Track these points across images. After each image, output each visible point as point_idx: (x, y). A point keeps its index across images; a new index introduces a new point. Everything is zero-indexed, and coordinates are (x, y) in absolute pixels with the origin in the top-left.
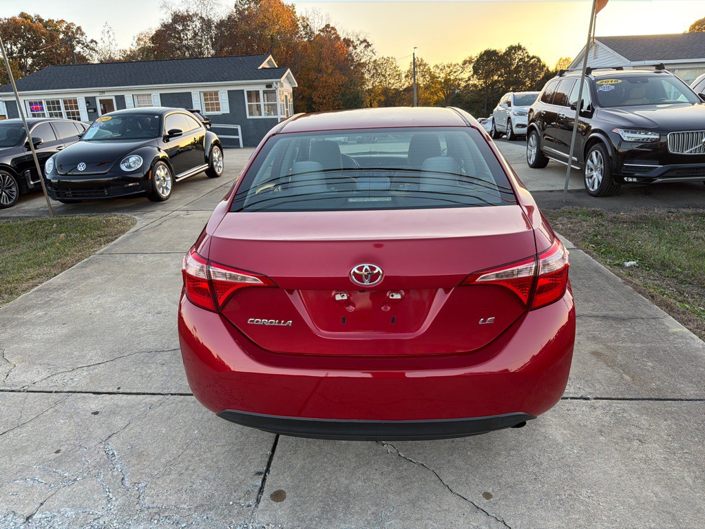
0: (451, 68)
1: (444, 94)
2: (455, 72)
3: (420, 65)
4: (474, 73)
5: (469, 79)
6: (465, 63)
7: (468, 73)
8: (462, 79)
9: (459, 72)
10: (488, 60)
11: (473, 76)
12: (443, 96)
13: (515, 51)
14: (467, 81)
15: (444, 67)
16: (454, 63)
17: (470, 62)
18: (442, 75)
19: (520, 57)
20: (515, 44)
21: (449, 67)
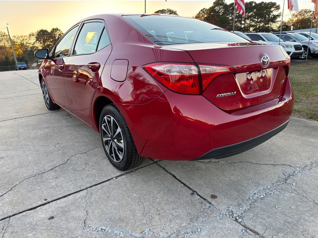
0: (23, 38)
1: (22, 50)
2: (26, 40)
3: (4, 36)
4: (37, 40)
5: (34, 43)
6: (30, 35)
7: (33, 40)
8: (30, 43)
9: (29, 39)
10: (43, 34)
11: (36, 42)
12: (22, 51)
13: (56, 30)
14: (33, 44)
15: (19, 37)
16: (24, 35)
17: (33, 35)
18: (19, 41)
19: (59, 34)
20: (55, 27)
21: (22, 37)
